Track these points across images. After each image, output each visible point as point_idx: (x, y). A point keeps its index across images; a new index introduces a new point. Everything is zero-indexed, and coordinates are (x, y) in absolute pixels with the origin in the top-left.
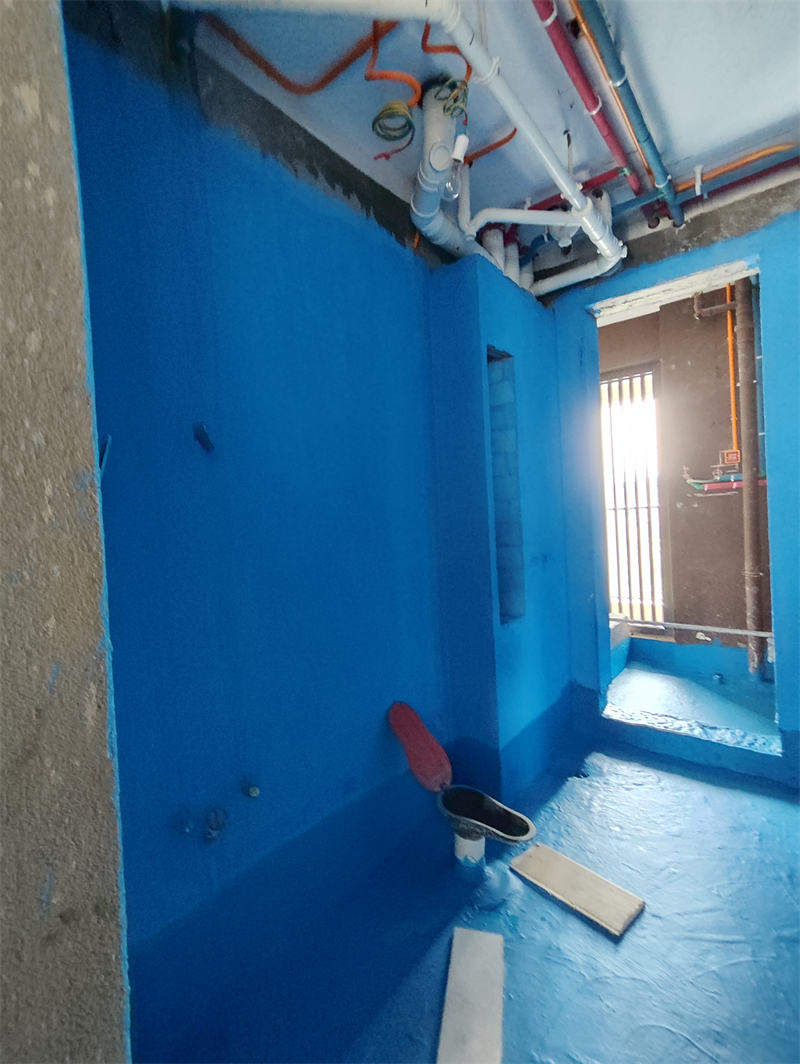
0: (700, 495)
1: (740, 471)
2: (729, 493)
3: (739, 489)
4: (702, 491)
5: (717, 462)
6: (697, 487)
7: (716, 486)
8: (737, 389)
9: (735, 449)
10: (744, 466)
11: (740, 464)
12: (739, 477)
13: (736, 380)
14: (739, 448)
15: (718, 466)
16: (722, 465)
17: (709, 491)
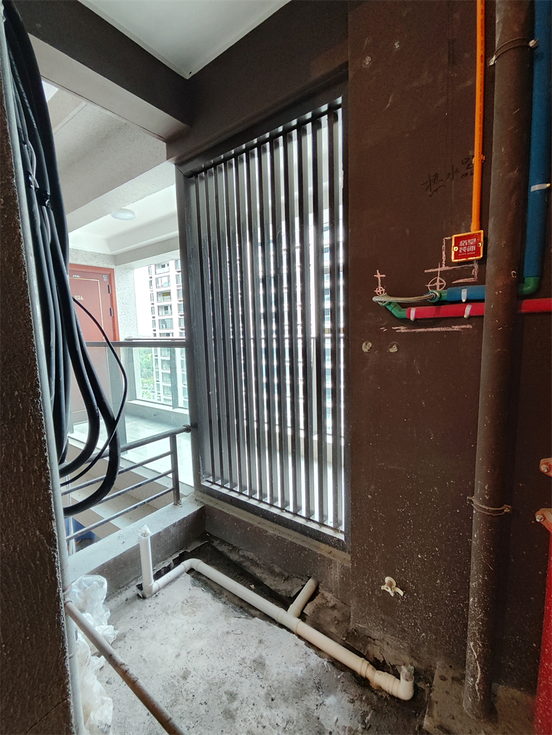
0: (403, 329)
1: (481, 280)
2: (456, 328)
3: (476, 318)
4: (405, 321)
5: (436, 262)
6: (397, 312)
7: (429, 312)
8: (489, 73)
9: (474, 229)
10: (490, 267)
11: (482, 262)
12: (478, 291)
13: (489, 51)
14: (483, 225)
15: (439, 269)
16: (444, 268)
17: (418, 322)
